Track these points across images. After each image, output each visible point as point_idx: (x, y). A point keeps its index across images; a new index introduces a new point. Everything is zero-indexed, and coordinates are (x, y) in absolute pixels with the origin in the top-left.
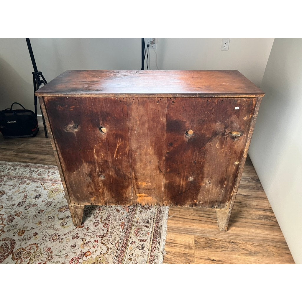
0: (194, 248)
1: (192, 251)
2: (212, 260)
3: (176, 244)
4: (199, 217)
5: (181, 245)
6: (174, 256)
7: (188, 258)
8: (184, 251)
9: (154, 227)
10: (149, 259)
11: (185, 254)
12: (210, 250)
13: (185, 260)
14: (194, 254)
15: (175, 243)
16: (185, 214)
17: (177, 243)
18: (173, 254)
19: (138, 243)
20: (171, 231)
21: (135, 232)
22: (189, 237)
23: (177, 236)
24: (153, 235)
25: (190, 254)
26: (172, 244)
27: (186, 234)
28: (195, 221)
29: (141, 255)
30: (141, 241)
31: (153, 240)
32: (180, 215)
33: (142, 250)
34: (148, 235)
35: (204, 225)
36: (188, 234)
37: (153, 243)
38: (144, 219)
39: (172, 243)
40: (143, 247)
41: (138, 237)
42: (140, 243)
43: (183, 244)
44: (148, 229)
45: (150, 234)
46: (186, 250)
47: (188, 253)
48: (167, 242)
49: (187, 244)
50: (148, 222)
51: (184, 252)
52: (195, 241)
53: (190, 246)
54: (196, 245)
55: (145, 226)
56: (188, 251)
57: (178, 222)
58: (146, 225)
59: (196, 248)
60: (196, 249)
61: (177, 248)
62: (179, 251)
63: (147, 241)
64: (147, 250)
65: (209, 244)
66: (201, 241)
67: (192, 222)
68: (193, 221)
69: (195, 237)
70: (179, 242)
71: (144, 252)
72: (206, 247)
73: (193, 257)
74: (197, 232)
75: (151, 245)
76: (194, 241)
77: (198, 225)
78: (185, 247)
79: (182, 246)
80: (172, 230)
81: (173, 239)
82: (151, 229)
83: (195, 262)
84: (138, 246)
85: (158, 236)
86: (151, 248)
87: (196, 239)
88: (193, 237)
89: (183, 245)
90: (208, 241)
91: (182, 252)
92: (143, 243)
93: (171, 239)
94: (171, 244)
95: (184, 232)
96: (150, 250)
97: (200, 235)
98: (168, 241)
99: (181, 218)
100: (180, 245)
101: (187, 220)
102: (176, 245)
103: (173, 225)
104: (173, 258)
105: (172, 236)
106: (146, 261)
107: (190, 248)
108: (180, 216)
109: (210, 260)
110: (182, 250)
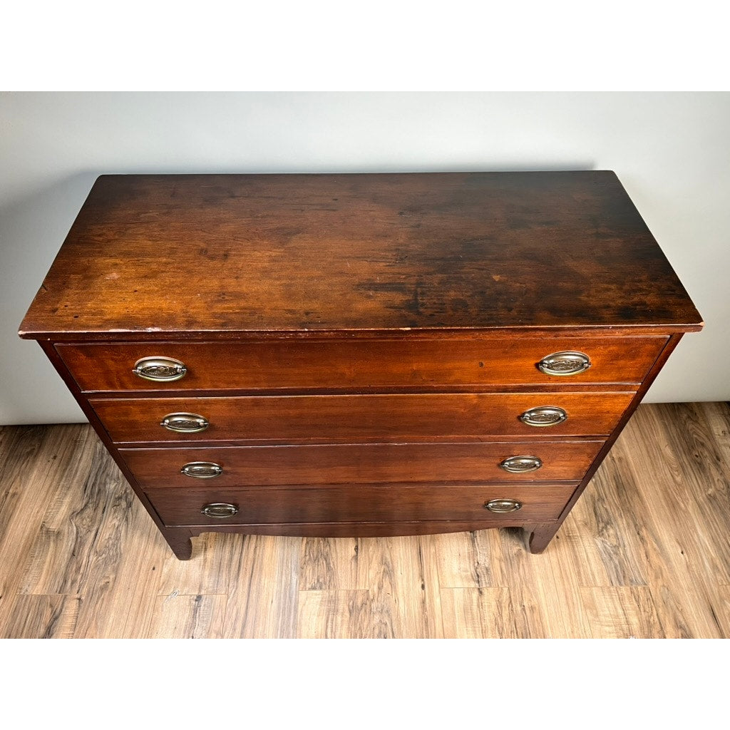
0: (332, 592)
1: (342, 595)
2: (357, 552)
5: (329, 623)
7: (359, 604)
8: (343, 614)
11: (350, 612)
12: (334, 556)
13: (365, 611)
14: (348, 592)
16: (230, 617)
22: (304, 605)
25: (350, 599)
27: (296, 610)
28: (254, 588)
32: (235, 630)
35: (265, 568)
36: (296, 608)
43: (324, 618)
46: (341, 611)
47: (349, 605)
49: (325, 608)
51: (347, 614)
52: (314, 588)
53: (329, 601)
54: (324, 587)
56: (343, 606)
59: (331, 587)
60: (335, 587)
62: (345, 626)
65: (317, 557)
66: (313, 574)
67: (258, 597)
68: (253, 595)
69: (304, 588)
70: (322, 627)
72: (328, 564)
73: (356, 592)
74: (288, 585)
76: (315, 592)
77: (265, 580)
78: (332, 612)
79: (332, 620)
83: (367, 588)
87: (308, 586)
88: (303, 595)
89: (328, 618)
90: (310, 558)
91: (346, 619)
95: (289, 616)
97: (295, 577)
99: (244, 627)
100: (329, 626)
101: (250, 610)
107: (333, 602)
108: (239, 630)
109: (356, 557)
110: (342, 621)
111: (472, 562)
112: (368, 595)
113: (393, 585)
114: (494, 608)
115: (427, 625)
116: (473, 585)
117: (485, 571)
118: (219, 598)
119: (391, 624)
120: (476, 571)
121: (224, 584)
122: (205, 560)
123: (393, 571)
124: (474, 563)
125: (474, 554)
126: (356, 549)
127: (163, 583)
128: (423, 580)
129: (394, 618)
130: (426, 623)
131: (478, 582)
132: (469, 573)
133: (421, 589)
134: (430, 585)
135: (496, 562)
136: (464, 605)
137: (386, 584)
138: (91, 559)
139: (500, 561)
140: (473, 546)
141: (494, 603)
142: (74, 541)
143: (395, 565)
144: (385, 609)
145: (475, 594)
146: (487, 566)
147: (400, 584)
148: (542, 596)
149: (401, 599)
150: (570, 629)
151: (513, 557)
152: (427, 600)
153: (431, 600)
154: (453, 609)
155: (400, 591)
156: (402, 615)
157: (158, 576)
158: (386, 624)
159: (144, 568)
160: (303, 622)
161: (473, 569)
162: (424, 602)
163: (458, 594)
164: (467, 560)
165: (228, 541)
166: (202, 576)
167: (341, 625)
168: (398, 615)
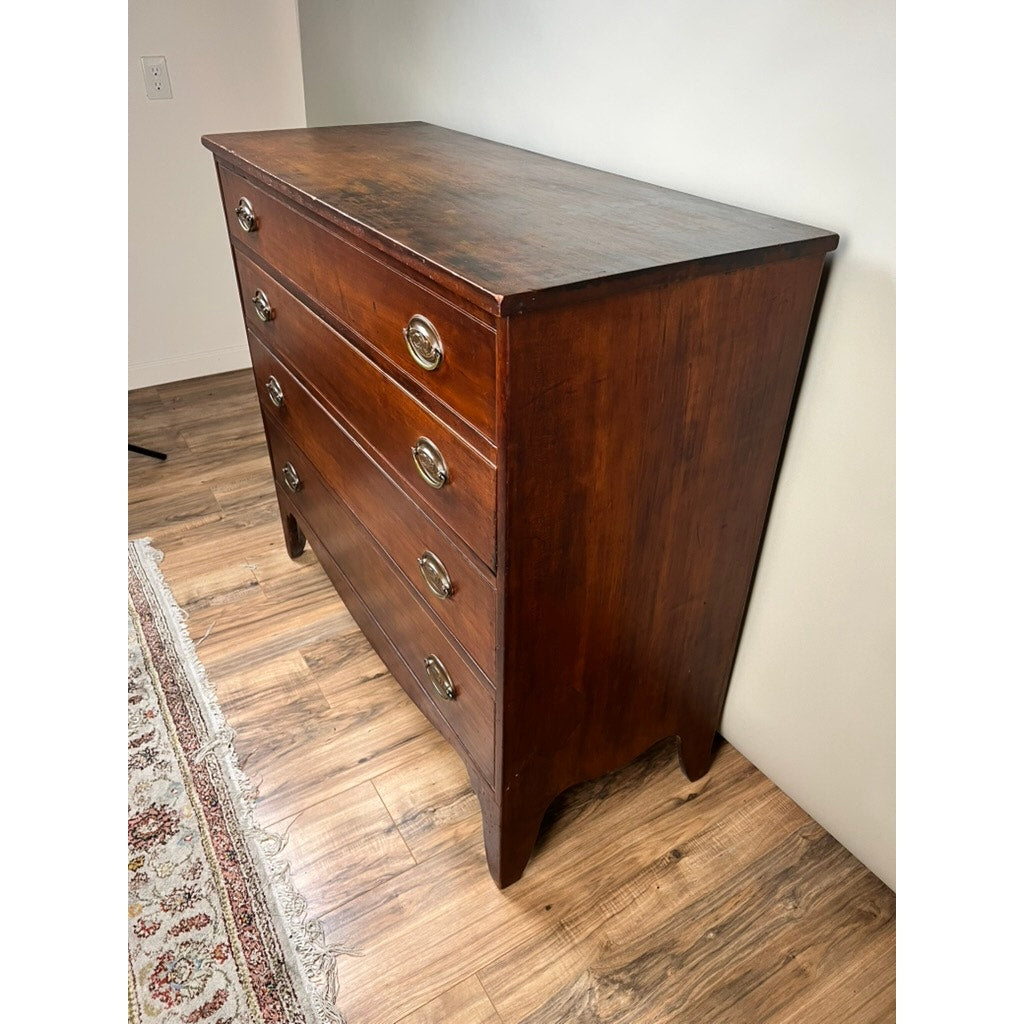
0: (311, 677)
1: (313, 687)
2: (374, 678)
3: (255, 694)
4: (288, 602)
5: (270, 691)
6: (264, 726)
7: (308, 707)
8: (289, 697)
9: (160, 689)
10: (188, 773)
11: (293, 703)
12: (357, 660)
13: (302, 716)
14: (319, 690)
15: (251, 696)
18: (260, 721)
20: (224, 672)
22: (284, 661)
23: (249, 675)
24: (171, 710)
25: (309, 697)
26: (244, 701)
27: (274, 657)
28: (286, 615)
29: (155, 780)
30: (135, 744)
31: (175, 722)
32: (231, 622)
33: (153, 765)
34: (151, 720)
35: (313, 614)
36: (278, 655)
37: (178, 729)
39: (243, 699)
40: (150, 755)
42: (134, 751)
43: (277, 683)
44: (141, 704)
45: (155, 713)
46: (291, 694)
47: (301, 698)
48: (224, 705)
49: (288, 679)
51: (289, 701)
52: (307, 660)
53: (298, 680)
54: (313, 667)
56: (297, 694)
57: (232, 642)
59: (317, 674)
60: (318, 677)
61: (262, 702)
62: (273, 706)
63: (157, 733)
64: (171, 758)
65: (348, 647)
66: (325, 653)
67: (275, 623)
68: (276, 619)
69: (303, 653)
70: (263, 686)
71: (163, 764)
72: (344, 659)
73: (322, 697)
74: (301, 639)
75: (177, 738)
76: (304, 662)
77: (298, 620)
78: (286, 687)
79: (276, 692)
80: (224, 669)
81: (239, 688)
82: (154, 700)
83: (332, 707)
84: (133, 762)
85: (186, 704)
86: (179, 745)
87: (309, 655)
88: (297, 654)
89: (277, 687)
90: (343, 642)
91: (283, 703)
92: (144, 746)
93: (233, 690)
94: (239, 703)
95: (265, 655)
96: (180, 750)
97: (314, 639)
98: (225, 701)
99: (238, 627)
100: (267, 692)
101: (258, 624)
102: (256, 696)
103: (220, 656)
104: (265, 731)
105: (234, 682)
106: (182, 783)
107: (300, 682)
108: (233, 625)
109: (367, 680)
110: (280, 700)
111: (431, 803)
112: (323, 711)
113: (349, 729)
114: (372, 856)
115: (310, 785)
116: (397, 817)
117: (426, 824)
118: (262, 597)
119: (298, 747)
120: (419, 813)
121: (278, 593)
122: (298, 570)
123: (369, 721)
124: (432, 806)
125: (445, 800)
126: (379, 676)
127: (260, 556)
128: (373, 757)
129: (305, 747)
130: (314, 783)
131: (404, 822)
132: (412, 806)
133: (358, 759)
134: (371, 767)
135: (450, 833)
136: (360, 817)
137: (347, 722)
139: (454, 837)
140: (459, 796)
141: (381, 853)
143: (378, 720)
144: (313, 734)
145: (383, 825)
146: (437, 823)
147: (355, 735)
149: (333, 745)
150: (392, 979)
151: (471, 853)
152: (345, 773)
153: (347, 777)
154: (344, 808)
155: (345, 739)
156: (312, 754)
157: (266, 550)
158: (293, 743)
160: (262, 669)
161: (420, 808)
162: (341, 769)
163: (372, 805)
164: (432, 796)
166: (280, 576)
167: (272, 703)
168: (311, 750)
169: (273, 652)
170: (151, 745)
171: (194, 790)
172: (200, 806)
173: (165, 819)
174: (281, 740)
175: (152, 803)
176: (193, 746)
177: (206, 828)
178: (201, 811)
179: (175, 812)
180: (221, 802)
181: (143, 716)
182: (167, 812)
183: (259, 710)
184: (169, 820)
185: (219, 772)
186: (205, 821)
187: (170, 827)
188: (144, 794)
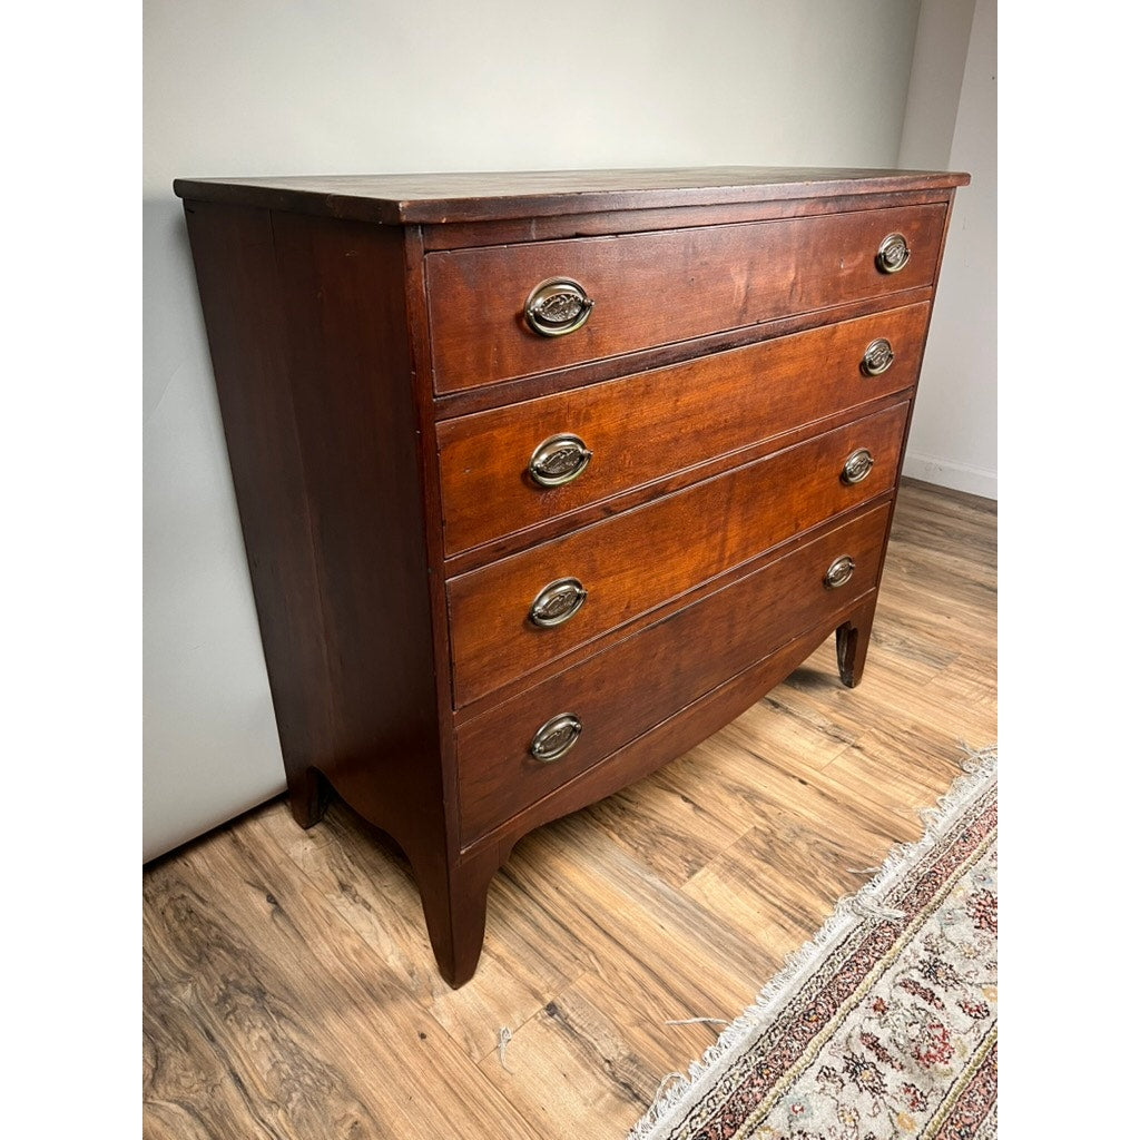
0: (719, 859)
1: (734, 853)
2: (692, 802)
3: (775, 905)
4: (586, 939)
5: (761, 891)
6: (813, 876)
7: (764, 847)
8: (761, 870)
9: (834, 1019)
10: (921, 914)
11: (767, 861)
13: (780, 848)
14: (736, 845)
15: (780, 908)
16: (629, 991)
17: (769, 906)
18: (810, 883)
19: (949, 997)
20: (759, 958)
21: (946, 1055)
22: (706, 897)
23: (750, 927)
24: (858, 984)
25: (749, 850)
26: (791, 911)
27: (705, 911)
28: (616, 932)
29: (953, 944)
30: (930, 997)
31: (869, 969)
32: (655, 998)
33: (939, 958)
34: (886, 1000)
35: (603, 900)
36: (700, 908)
37: (878, 959)
38: (867, 1093)
39: (789, 915)
40: (931, 970)
41: (943, 1020)
42: (939, 991)
43: (747, 890)
44: (872, 1027)
45: (874, 1001)
46: (755, 869)
47: (756, 857)
48: (810, 930)
49: (733, 881)
50: (854, 1067)
51: (765, 866)
52: (693, 872)
53: (730, 870)
54: (702, 862)
55: (882, 1056)
56: (750, 863)
57: (696, 976)
58: (871, 1057)
59: (712, 856)
60: (714, 852)
61: (783, 892)
62: (782, 879)
63: (899, 980)
64: (917, 944)
65: (651, 840)
66: (672, 859)
67: (635, 936)
68: (627, 940)
69: (682, 881)
70: (758, 902)
71: (930, 948)
72: (675, 837)
73: (744, 839)
74: (657, 894)
75: (889, 954)
76: (698, 875)
77: (621, 913)
78: (747, 878)
79: (760, 885)
80: (753, 962)
81: (775, 926)
82: (854, 1017)
83: (751, 826)
84: (952, 982)
86: (896, 945)
87: (683, 875)
88: (688, 888)
89: (750, 887)
90: (645, 847)
91: (772, 871)
92: (925, 984)
93: (781, 931)
94: (798, 916)
95: (705, 924)
96: (900, 941)
97: (655, 880)
98: (803, 932)
99: (663, 984)
100: (765, 893)
101: (646, 959)
102: (778, 903)
103: (733, 978)
104: (820, 872)
105: (770, 938)
107: (732, 867)
108: (662, 994)
109: (697, 807)
110: (770, 877)
111: (815, 730)
112: (761, 831)
113: (771, 802)
114: (888, 752)
115: (856, 811)
116: (843, 747)
117: (836, 729)
118: (583, 982)
119: (821, 836)
120: (829, 735)
121: (567, 963)
122: (499, 959)
123: (754, 791)
124: (818, 729)
125: (807, 724)
126: (686, 800)
127: (466, 1040)
128: (794, 777)
129: (817, 830)
130: (851, 809)
131: (844, 741)
132: (826, 741)
133: (803, 786)
134: (805, 775)
135: (834, 715)
136: (861, 768)
137: (765, 808)
138: (273, 1122)
139: (836, 713)
140: (795, 716)
141: (881, 748)
142: (196, 1123)
143: (749, 784)
144: (797, 830)
145: (856, 752)
146: (831, 724)
147: (777, 797)
148: (908, 714)
149: (798, 809)
151: (842, 702)
152: (825, 791)
153: (828, 788)
154: (859, 780)
155: (786, 802)
156: (820, 821)
157: (445, 1038)
158: (818, 842)
159: (402, 1049)
160: (730, 915)
161: (823, 735)
162: (823, 794)
163: (840, 762)
164: (809, 732)
165: (506, 912)
166: (519, 979)
167: (776, 881)
168: (817, 825)
169: (696, 918)
170: (916, 976)
171: (934, 900)
172: (945, 884)
173: (981, 908)
174: (822, 853)
175: (977, 930)
176: (888, 929)
177: (960, 868)
178: (949, 881)
179: (969, 903)
180: (928, 870)
181: (888, 1013)
182: (974, 910)
183: (795, 890)
184: (980, 904)
185: (899, 887)
186: (956, 872)
187: (985, 900)
188: (975, 944)
